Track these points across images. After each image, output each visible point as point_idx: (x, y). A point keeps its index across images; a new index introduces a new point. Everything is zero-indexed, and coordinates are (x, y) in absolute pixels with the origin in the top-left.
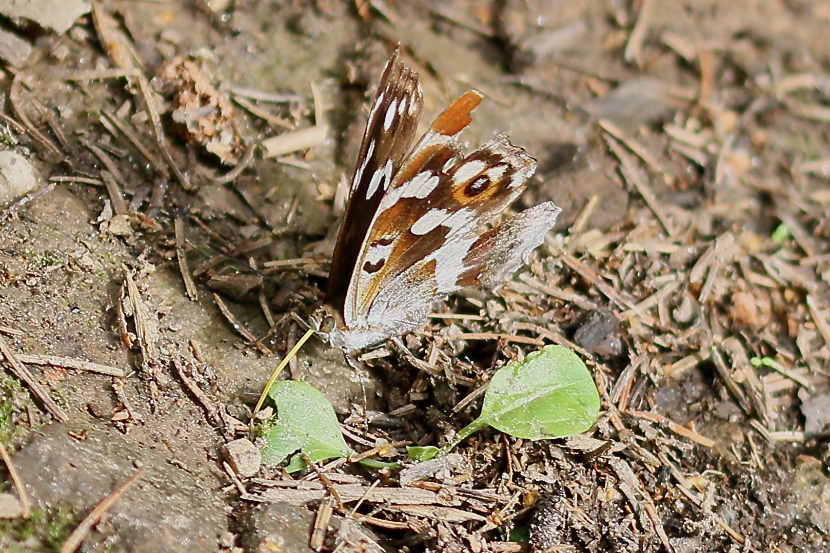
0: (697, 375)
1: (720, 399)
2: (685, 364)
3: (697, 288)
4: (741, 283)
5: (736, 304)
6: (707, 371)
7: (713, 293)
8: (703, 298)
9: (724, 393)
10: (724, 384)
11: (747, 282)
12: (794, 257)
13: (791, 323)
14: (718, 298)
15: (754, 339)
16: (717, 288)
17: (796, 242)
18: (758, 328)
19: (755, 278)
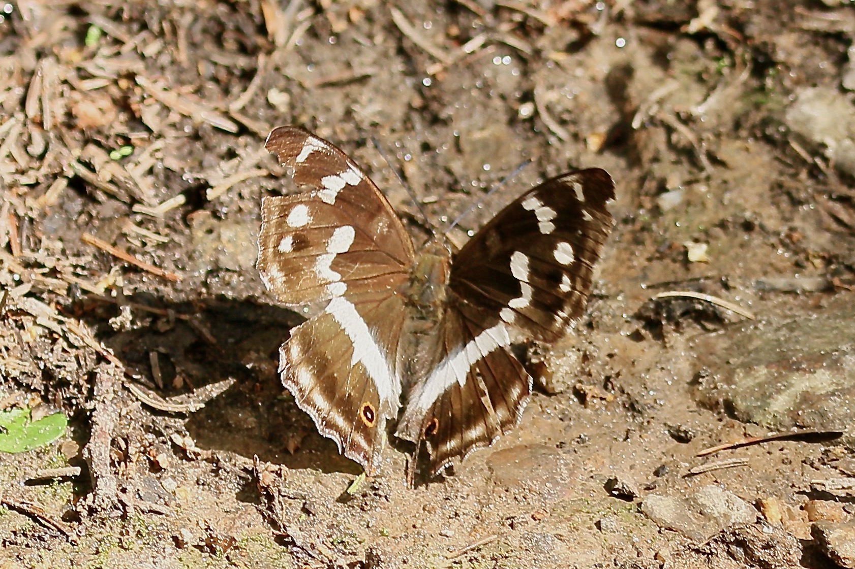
0: (71, 193)
1: (99, 203)
2: (56, 189)
3: (38, 120)
4: (76, 96)
5: (79, 116)
6: (78, 184)
7: (54, 117)
8: (48, 125)
9: (101, 196)
10: (96, 188)
11: (81, 92)
12: (114, 49)
13: (134, 107)
14: (61, 118)
15: (107, 137)
16: (55, 111)
17: (110, 36)
18: (107, 126)
19: (87, 85)
